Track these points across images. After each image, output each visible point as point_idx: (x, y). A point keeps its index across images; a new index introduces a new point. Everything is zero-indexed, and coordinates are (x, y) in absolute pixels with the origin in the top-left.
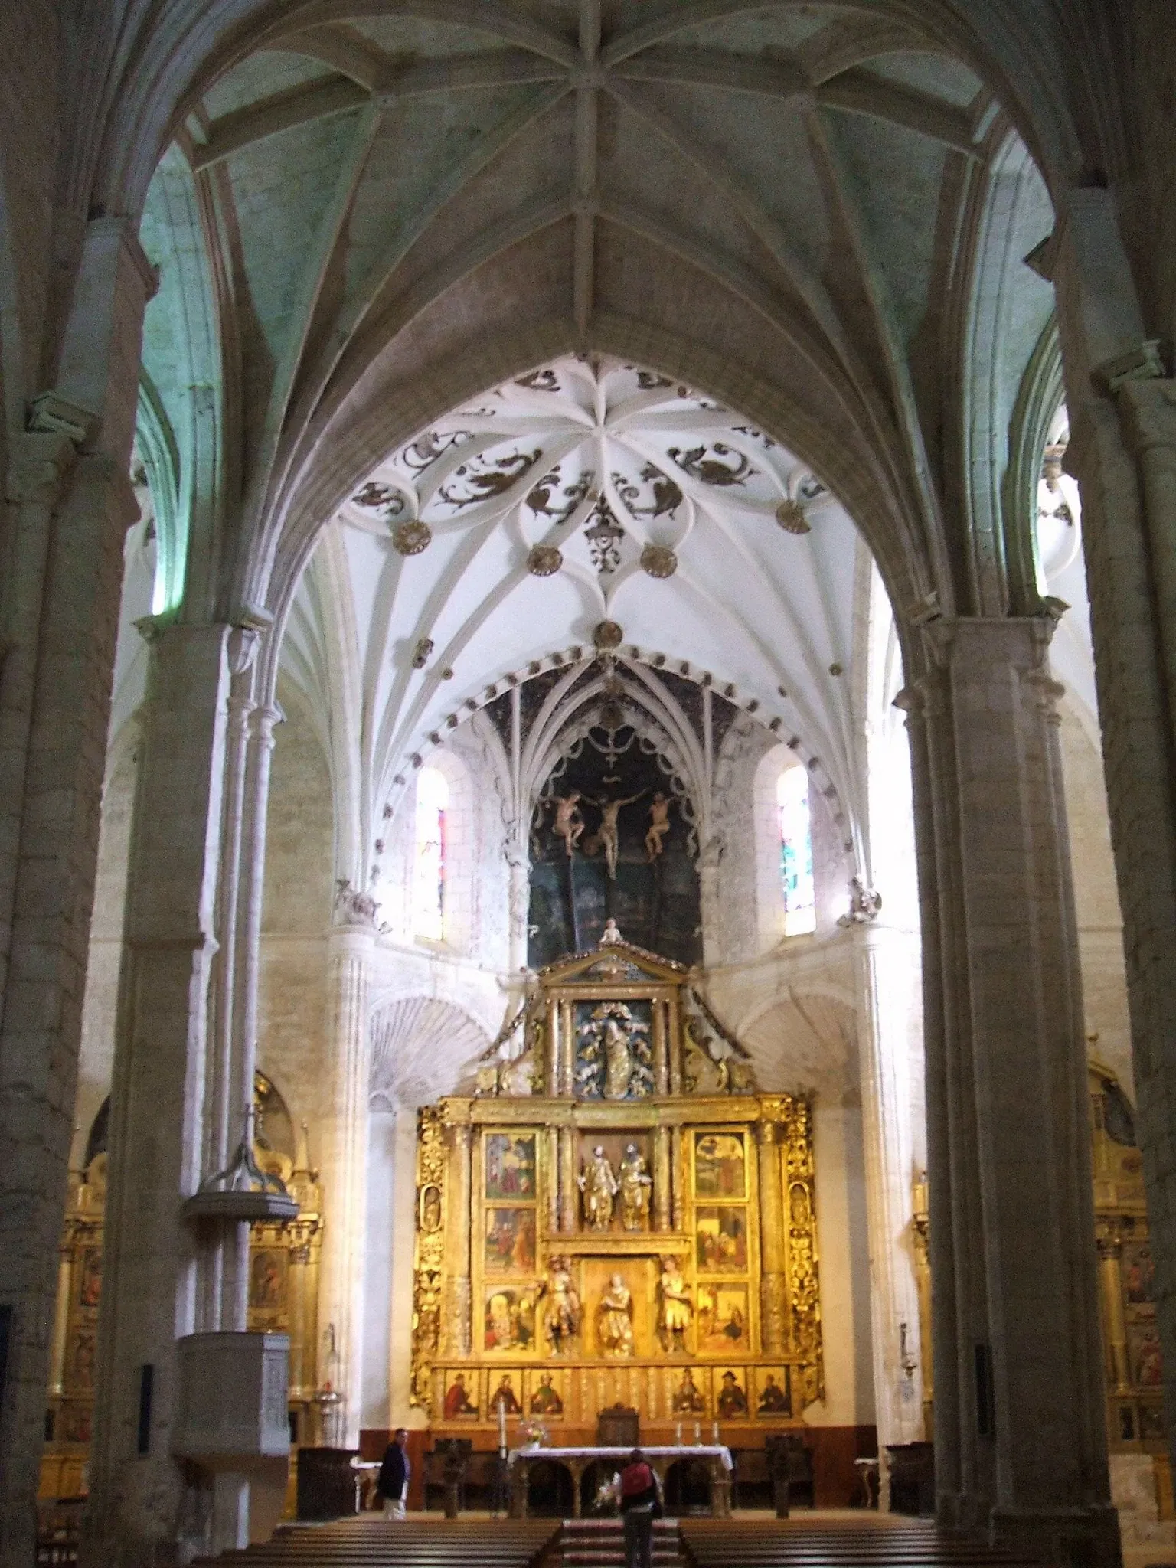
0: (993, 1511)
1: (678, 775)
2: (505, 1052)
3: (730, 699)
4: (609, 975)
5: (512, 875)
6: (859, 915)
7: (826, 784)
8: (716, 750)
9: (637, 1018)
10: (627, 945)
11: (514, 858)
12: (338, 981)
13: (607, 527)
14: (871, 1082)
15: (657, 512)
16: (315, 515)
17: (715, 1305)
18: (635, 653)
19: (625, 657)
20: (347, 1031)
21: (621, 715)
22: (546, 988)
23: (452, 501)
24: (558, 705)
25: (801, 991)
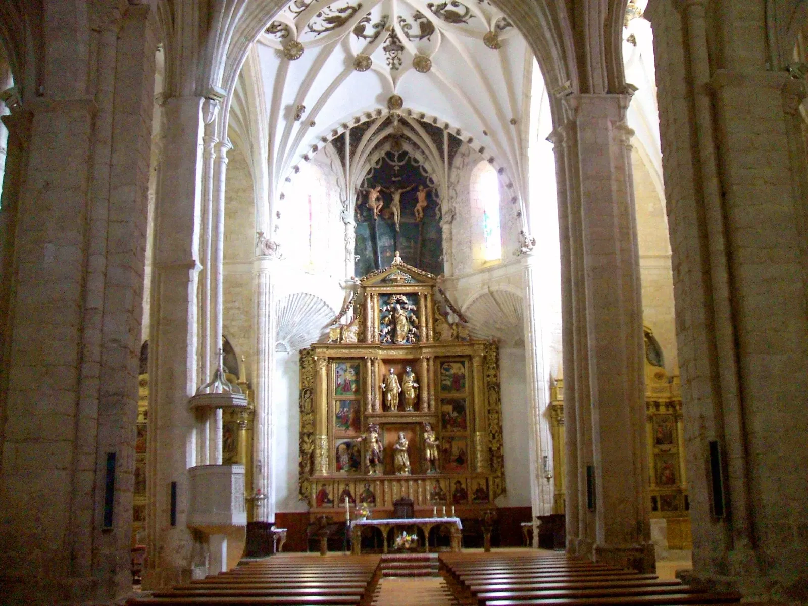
0: (594, 547)
1: (431, 176)
2: (343, 321)
3: (458, 137)
4: (396, 280)
5: (346, 230)
6: (524, 250)
7: (507, 182)
8: (450, 163)
9: (411, 303)
10: (405, 265)
11: (347, 220)
12: (259, 286)
13: (395, 45)
14: (530, 335)
15: (421, 37)
16: (246, 38)
17: (451, 447)
18: (409, 112)
19: (404, 115)
20: (264, 310)
21: (401, 145)
22: (364, 288)
23: (314, 31)
24: (369, 140)
25: (494, 288)
